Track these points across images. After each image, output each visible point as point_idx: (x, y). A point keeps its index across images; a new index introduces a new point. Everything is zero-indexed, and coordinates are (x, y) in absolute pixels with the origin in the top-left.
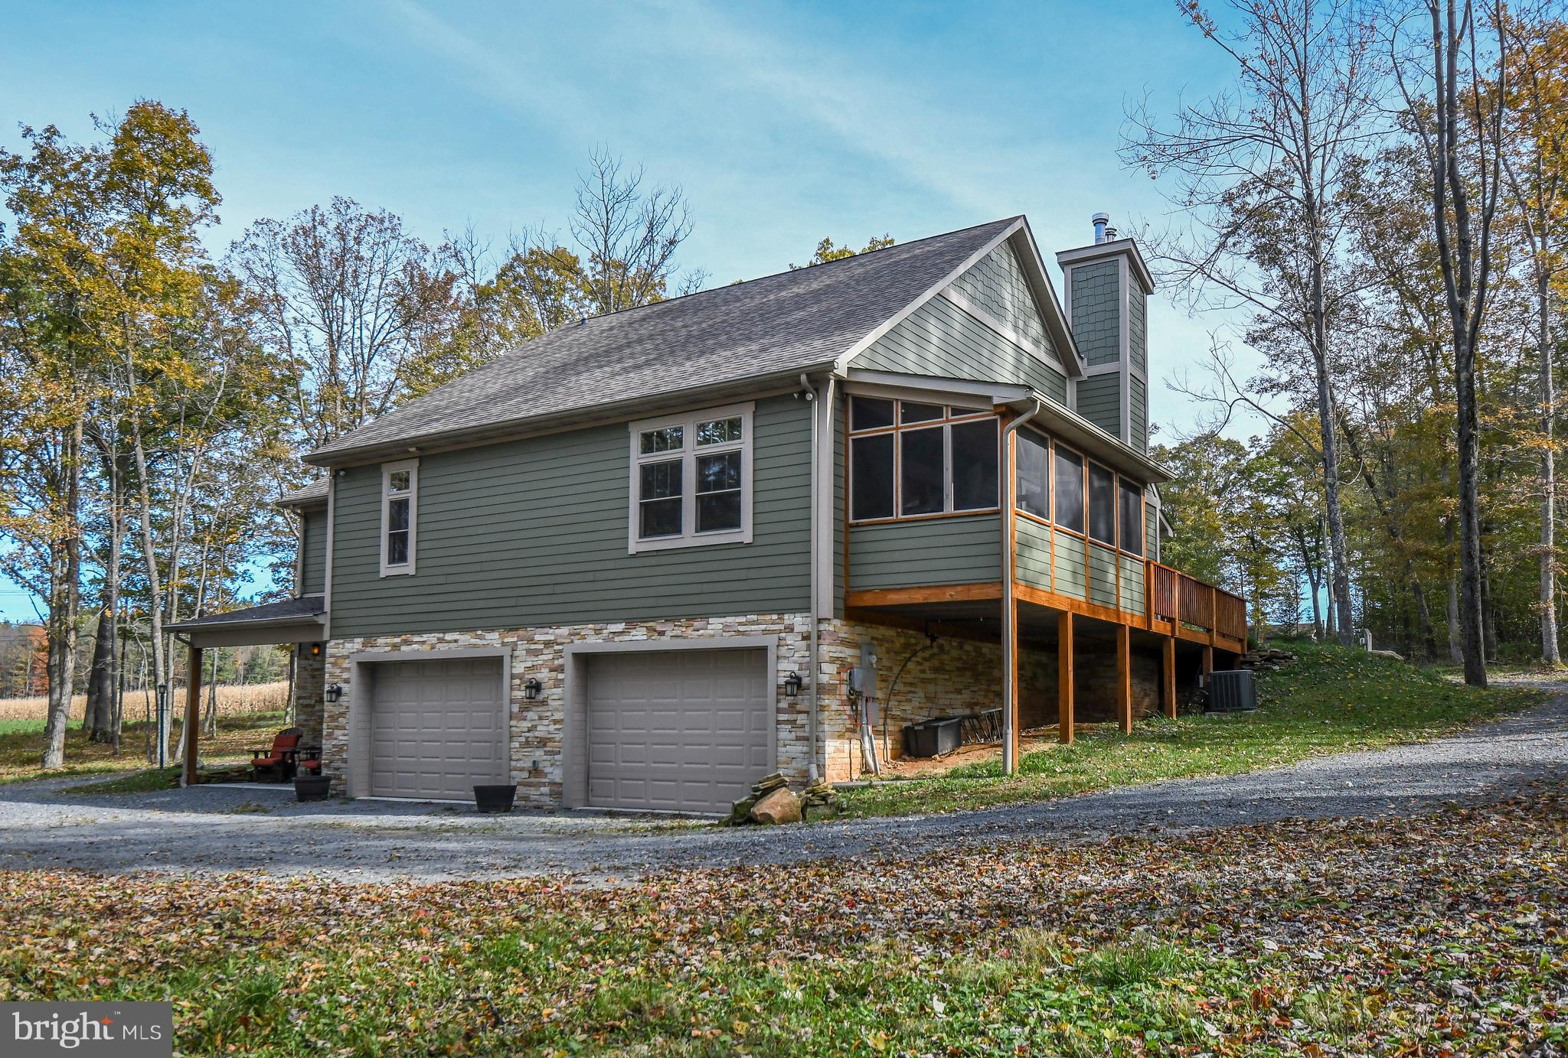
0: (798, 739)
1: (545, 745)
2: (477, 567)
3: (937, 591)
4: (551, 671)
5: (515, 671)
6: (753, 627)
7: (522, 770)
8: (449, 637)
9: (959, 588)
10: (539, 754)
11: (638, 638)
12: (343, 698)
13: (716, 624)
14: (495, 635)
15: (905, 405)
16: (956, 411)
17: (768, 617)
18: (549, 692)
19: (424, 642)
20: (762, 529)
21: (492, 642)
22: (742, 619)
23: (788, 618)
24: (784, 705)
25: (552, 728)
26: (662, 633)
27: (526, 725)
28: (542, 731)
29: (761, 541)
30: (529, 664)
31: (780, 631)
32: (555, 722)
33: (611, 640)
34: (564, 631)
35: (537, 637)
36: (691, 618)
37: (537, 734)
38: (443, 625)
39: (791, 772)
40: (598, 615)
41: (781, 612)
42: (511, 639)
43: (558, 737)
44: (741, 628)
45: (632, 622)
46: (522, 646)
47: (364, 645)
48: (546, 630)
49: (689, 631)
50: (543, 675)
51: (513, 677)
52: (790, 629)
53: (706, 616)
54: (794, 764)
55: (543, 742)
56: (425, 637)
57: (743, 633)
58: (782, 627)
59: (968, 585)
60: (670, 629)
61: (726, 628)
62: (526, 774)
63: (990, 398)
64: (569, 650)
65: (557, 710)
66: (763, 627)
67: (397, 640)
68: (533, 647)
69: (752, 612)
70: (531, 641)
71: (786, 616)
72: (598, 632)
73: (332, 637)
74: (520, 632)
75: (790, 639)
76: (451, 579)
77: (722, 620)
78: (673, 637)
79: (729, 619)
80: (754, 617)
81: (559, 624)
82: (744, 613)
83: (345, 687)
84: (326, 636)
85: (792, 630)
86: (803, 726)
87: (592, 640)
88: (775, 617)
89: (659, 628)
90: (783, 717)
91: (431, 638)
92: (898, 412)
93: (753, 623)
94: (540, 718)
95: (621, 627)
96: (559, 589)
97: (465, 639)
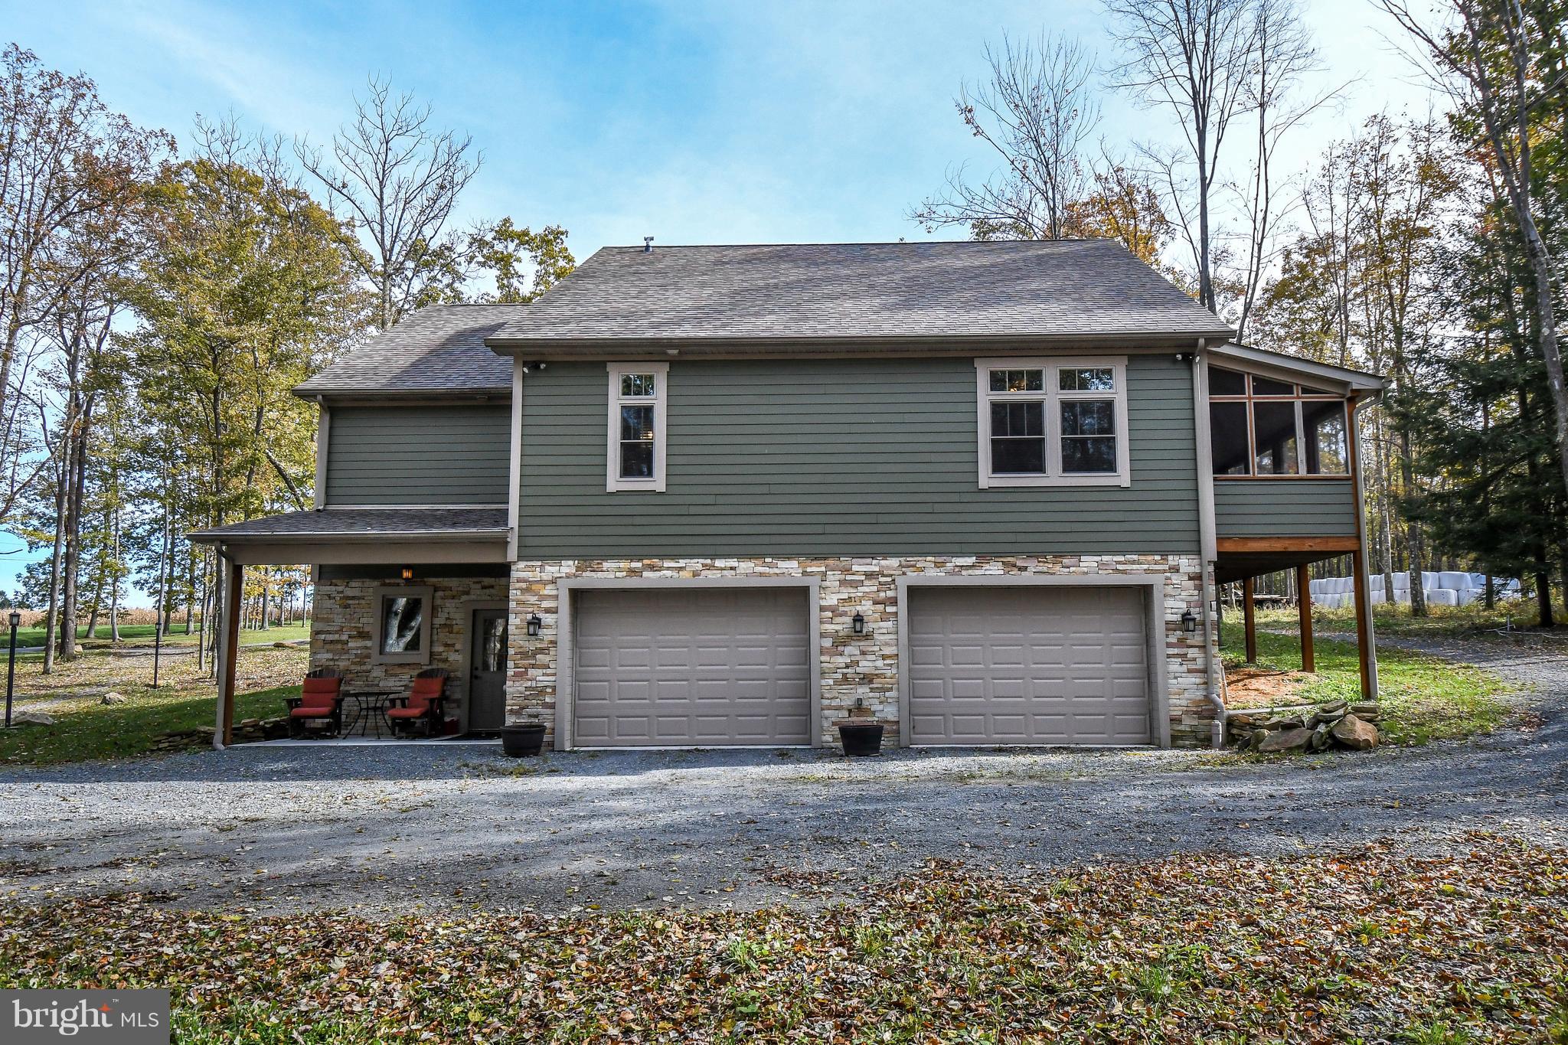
0: (1189, 671)
1: (871, 682)
2: (765, 489)
3: (1297, 542)
4: (876, 603)
5: (824, 603)
6: (1135, 567)
7: (839, 708)
8: (719, 563)
9: (1319, 540)
10: (863, 691)
11: (993, 573)
12: (541, 632)
13: (1089, 562)
14: (794, 564)
15: (1255, 379)
16: (1305, 390)
17: (1150, 558)
18: (875, 625)
19: (681, 569)
20: (1139, 476)
21: (789, 571)
22: (1121, 558)
23: (1172, 560)
24: (1173, 639)
25: (880, 663)
26: (1025, 569)
27: (841, 661)
28: (866, 666)
29: (1140, 486)
30: (845, 596)
31: (1165, 571)
32: (884, 657)
33: (959, 574)
34: (893, 562)
35: (855, 568)
36: (1059, 555)
37: (859, 670)
38: (711, 548)
39: (1184, 702)
40: (941, 547)
41: (1164, 554)
42: (816, 568)
43: (889, 673)
44: (1120, 567)
45: (984, 556)
46: (833, 578)
47: (578, 569)
48: (869, 560)
49: (1058, 568)
50: (866, 608)
51: (822, 609)
52: (1176, 570)
53: (1078, 554)
54: (1186, 695)
55: (867, 679)
56: (682, 563)
57: (1124, 572)
58: (1166, 567)
59: (1327, 538)
60: (1033, 565)
61: (1100, 565)
62: (846, 714)
63: (1348, 383)
64: (903, 583)
65: (887, 644)
66: (1145, 567)
67: (639, 565)
68: (849, 578)
69: (1132, 552)
70: (847, 571)
71: (1170, 558)
72: (937, 565)
73: (521, 558)
74: (831, 562)
75: (1175, 579)
76: (721, 500)
77: (1098, 558)
78: (1033, 573)
79: (1105, 558)
80: (1135, 557)
81: (886, 555)
82: (1123, 553)
83: (547, 619)
84: (512, 554)
85: (1178, 571)
86: (1195, 659)
87: (931, 572)
88: (1157, 558)
89: (1019, 563)
90: (1171, 651)
91: (696, 564)
92: (1249, 384)
93: (1133, 562)
94: (863, 653)
95: (970, 561)
96: (881, 519)
97: (746, 566)
